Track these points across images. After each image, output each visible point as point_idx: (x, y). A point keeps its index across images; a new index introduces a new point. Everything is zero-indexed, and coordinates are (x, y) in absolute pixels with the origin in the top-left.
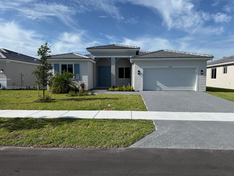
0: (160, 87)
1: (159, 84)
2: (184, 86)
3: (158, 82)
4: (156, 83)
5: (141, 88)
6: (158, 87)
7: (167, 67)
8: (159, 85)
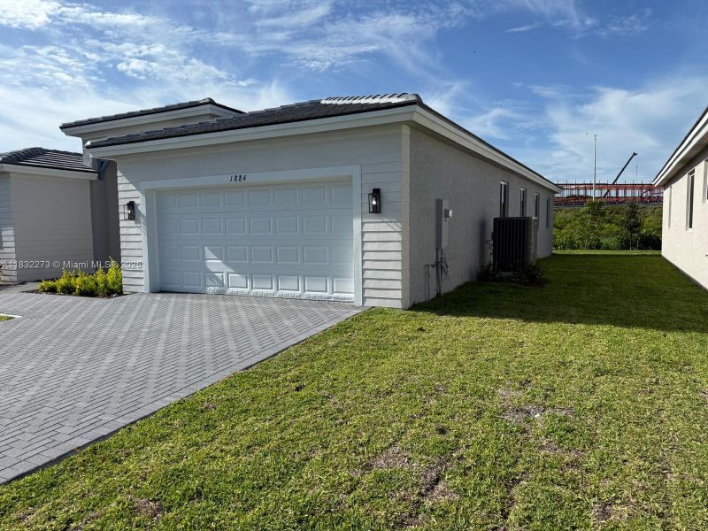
0: (216, 278)
1: (214, 264)
2: (308, 276)
3: (209, 253)
4: (205, 259)
5: (142, 282)
6: (212, 275)
7: (225, 179)
8: (212, 270)
